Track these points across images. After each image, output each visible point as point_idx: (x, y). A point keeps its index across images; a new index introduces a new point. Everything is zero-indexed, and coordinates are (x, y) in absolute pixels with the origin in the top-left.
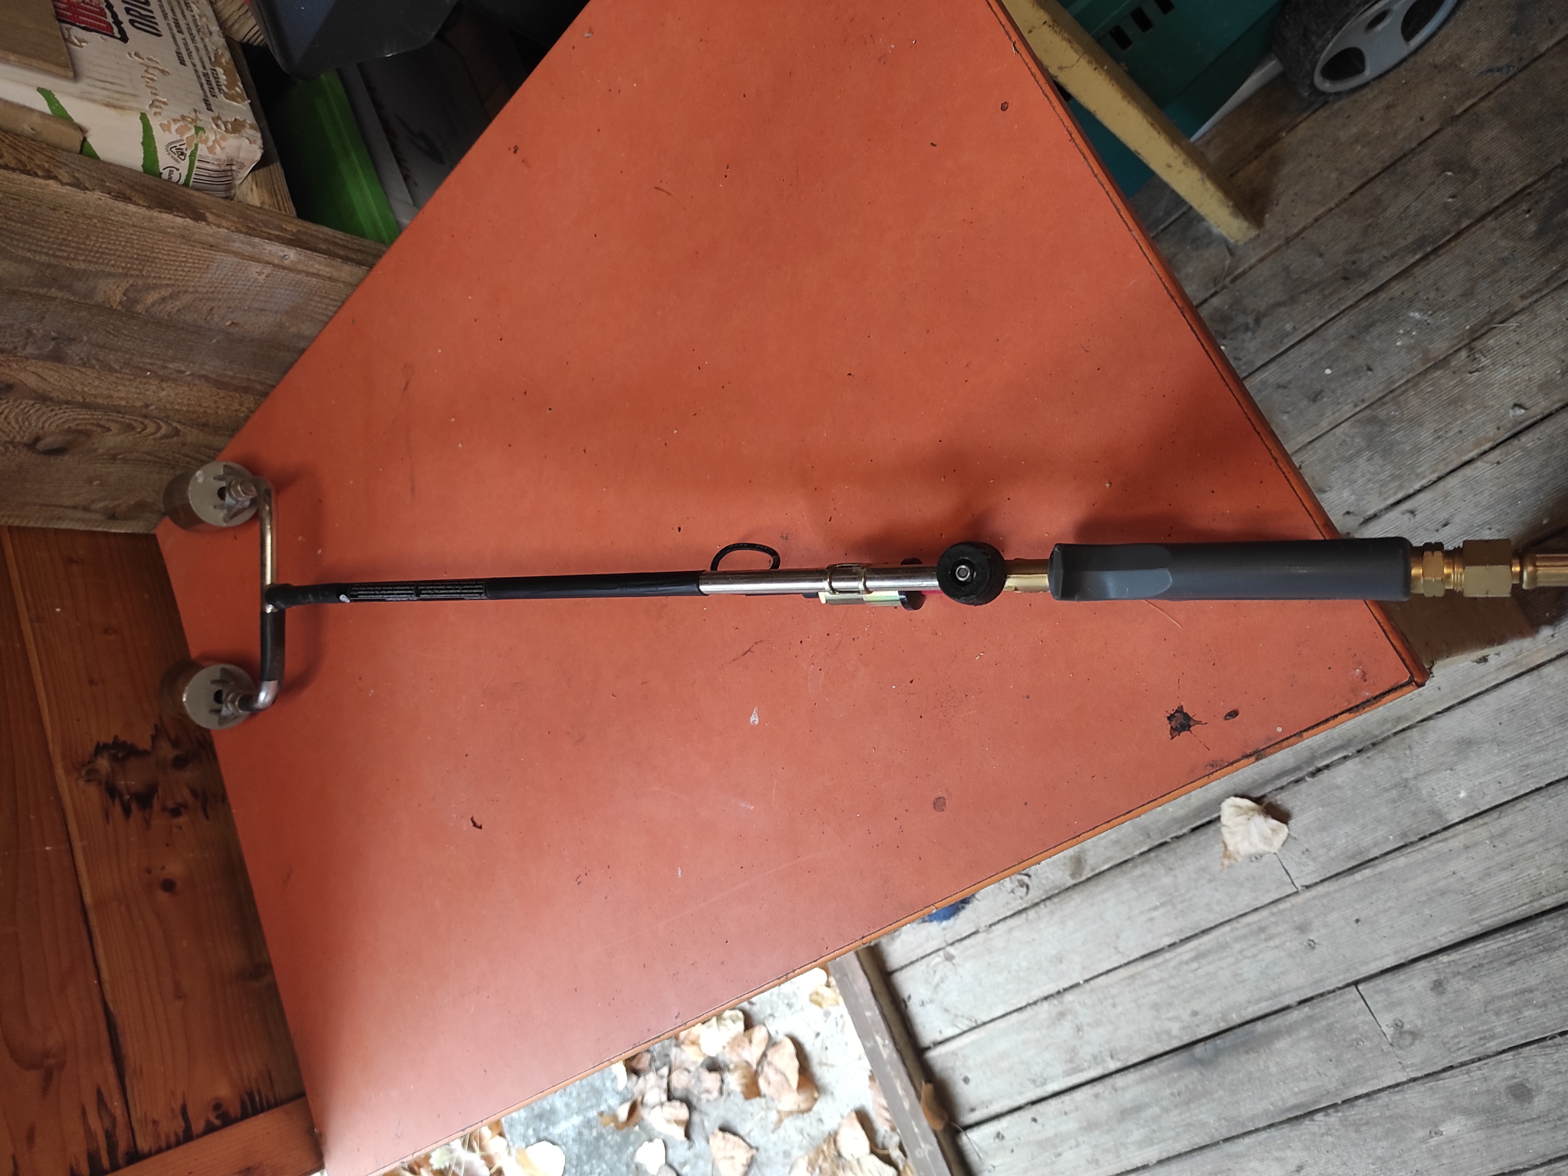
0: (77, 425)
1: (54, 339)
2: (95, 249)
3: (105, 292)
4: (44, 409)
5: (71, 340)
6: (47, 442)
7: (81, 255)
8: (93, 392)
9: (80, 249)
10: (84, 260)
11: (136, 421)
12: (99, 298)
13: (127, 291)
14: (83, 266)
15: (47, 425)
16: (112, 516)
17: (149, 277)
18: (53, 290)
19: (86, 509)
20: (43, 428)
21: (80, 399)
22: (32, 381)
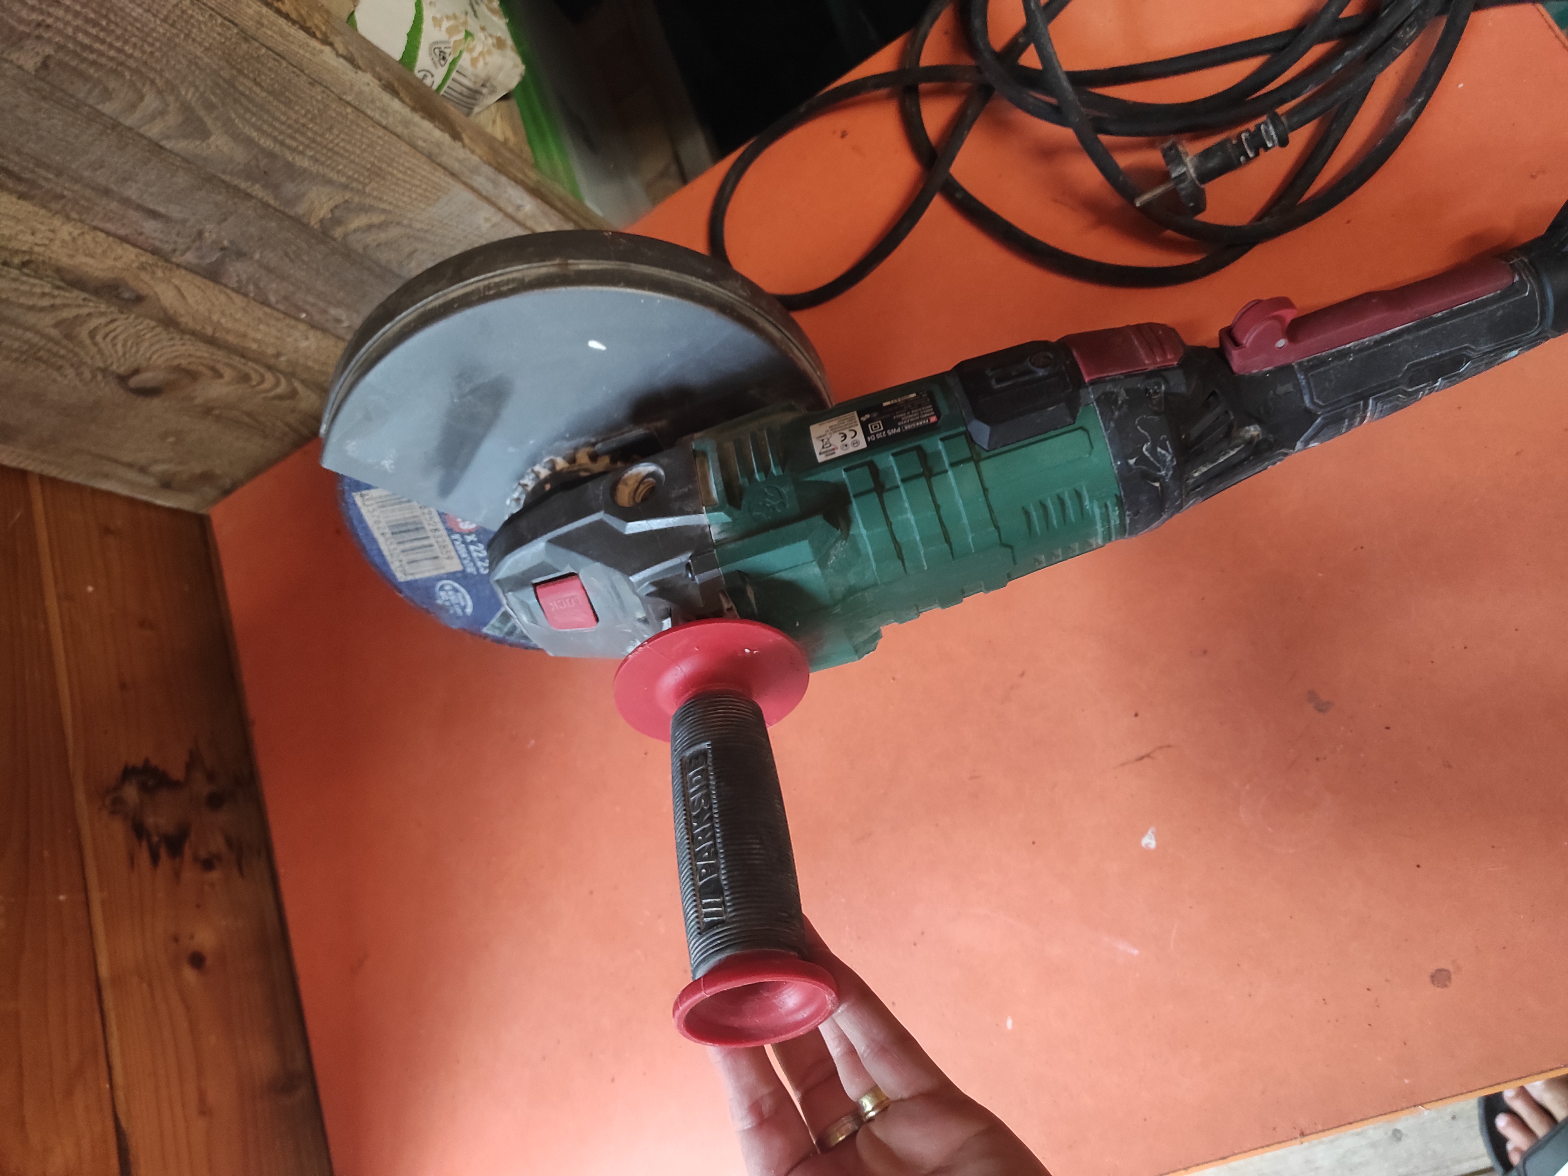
0: (190, 363)
1: (223, 249)
2: (330, 146)
3: (312, 203)
4: (164, 335)
5: (241, 255)
6: (146, 378)
7: (312, 149)
8: (230, 325)
9: (314, 141)
10: (311, 157)
11: (256, 371)
12: (300, 209)
13: (336, 207)
14: (305, 163)
15: (155, 357)
16: (166, 484)
17: (370, 195)
18: (257, 186)
19: (143, 470)
20: (150, 358)
21: (209, 331)
22: (167, 296)
